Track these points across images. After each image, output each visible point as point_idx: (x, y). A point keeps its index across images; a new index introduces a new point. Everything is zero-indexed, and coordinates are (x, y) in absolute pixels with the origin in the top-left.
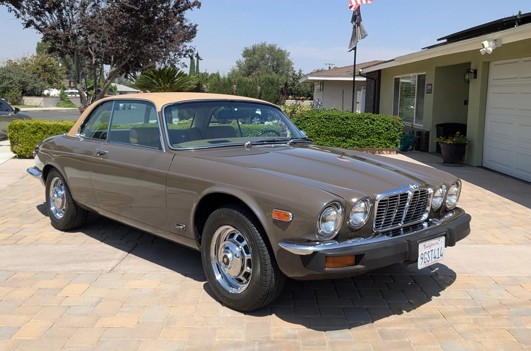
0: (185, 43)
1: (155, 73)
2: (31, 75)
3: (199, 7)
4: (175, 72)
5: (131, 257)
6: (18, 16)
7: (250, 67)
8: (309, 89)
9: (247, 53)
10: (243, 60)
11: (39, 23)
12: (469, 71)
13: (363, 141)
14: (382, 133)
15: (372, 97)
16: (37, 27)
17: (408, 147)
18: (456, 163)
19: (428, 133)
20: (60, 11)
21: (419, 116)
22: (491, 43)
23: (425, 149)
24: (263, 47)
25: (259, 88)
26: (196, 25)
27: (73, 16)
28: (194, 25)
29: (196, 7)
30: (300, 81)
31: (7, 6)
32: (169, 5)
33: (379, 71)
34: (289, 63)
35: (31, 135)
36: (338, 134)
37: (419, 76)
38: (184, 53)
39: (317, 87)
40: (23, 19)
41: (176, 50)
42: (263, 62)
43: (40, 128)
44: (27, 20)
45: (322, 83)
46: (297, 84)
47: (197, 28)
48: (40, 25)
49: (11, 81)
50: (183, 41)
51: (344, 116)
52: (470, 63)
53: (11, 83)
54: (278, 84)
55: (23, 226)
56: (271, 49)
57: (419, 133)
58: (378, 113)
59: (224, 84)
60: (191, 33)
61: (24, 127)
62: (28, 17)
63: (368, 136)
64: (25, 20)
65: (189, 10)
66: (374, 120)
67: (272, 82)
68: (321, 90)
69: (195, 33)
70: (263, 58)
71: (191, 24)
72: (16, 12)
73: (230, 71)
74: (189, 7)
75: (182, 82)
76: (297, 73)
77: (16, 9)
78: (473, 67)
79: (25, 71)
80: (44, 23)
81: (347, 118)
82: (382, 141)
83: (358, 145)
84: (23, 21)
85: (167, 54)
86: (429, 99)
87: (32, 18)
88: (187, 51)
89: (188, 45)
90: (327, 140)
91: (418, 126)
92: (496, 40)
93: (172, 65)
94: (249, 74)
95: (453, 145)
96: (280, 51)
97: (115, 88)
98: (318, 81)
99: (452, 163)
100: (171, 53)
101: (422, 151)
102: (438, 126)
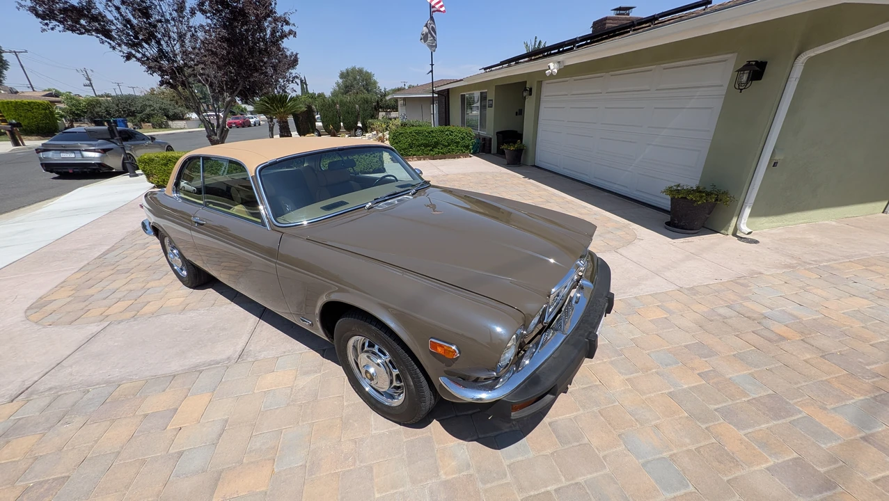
0: (290, 70)
1: (270, 100)
2: (169, 102)
3: (295, 36)
4: (286, 97)
5: (263, 325)
6: (114, 48)
7: (346, 87)
8: (393, 103)
9: (342, 76)
10: (340, 81)
11: (139, 55)
12: (526, 90)
13: (445, 150)
14: (459, 142)
15: (444, 110)
16: (138, 60)
17: (476, 150)
18: (516, 164)
19: (491, 139)
20: (158, 43)
21: (483, 124)
22: (556, 65)
23: (489, 152)
24: (353, 69)
25: (357, 106)
26: (297, 54)
27: (173, 47)
28: (294, 53)
29: (292, 36)
30: (388, 98)
31: (98, 37)
32: (266, 34)
33: (448, 90)
34: (375, 83)
35: (163, 167)
36: (426, 146)
37: (481, 93)
38: (291, 79)
39: (400, 102)
40: (120, 51)
41: (284, 77)
42: (355, 82)
43: (170, 160)
44: (126, 52)
45: (405, 99)
46: (384, 100)
47: (298, 56)
48: (142, 58)
49: (152, 108)
50: (288, 69)
51: (429, 130)
52: (526, 82)
53: (153, 110)
54: (372, 102)
55: (149, 286)
56: (360, 71)
57: (484, 139)
58: (449, 125)
59: (329, 105)
60: (294, 62)
61: (153, 160)
62: (125, 49)
63: (449, 145)
64: (124, 53)
65: (286, 39)
66: (452, 132)
67: (366, 101)
68: (405, 105)
69: (297, 61)
70: (355, 79)
71: (292, 53)
72: (110, 44)
73: (332, 90)
74: (286, 36)
75: (294, 106)
76: (383, 90)
77: (109, 40)
78: (528, 86)
79: (163, 99)
80: (144, 55)
81: (432, 131)
82: (459, 148)
83: (442, 153)
84: (121, 54)
85: (277, 81)
86: (490, 112)
87: (130, 50)
88: (294, 78)
89: (294, 72)
90: (418, 151)
91: (483, 133)
92: (559, 62)
93: (283, 90)
94: (346, 92)
95: (515, 150)
96: (367, 73)
97: (246, 109)
98: (401, 98)
99: (514, 164)
100: (280, 80)
101: (487, 153)
102: (497, 133)
